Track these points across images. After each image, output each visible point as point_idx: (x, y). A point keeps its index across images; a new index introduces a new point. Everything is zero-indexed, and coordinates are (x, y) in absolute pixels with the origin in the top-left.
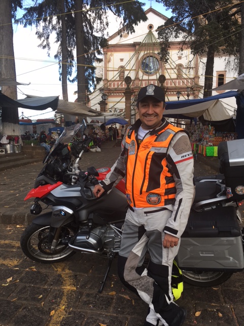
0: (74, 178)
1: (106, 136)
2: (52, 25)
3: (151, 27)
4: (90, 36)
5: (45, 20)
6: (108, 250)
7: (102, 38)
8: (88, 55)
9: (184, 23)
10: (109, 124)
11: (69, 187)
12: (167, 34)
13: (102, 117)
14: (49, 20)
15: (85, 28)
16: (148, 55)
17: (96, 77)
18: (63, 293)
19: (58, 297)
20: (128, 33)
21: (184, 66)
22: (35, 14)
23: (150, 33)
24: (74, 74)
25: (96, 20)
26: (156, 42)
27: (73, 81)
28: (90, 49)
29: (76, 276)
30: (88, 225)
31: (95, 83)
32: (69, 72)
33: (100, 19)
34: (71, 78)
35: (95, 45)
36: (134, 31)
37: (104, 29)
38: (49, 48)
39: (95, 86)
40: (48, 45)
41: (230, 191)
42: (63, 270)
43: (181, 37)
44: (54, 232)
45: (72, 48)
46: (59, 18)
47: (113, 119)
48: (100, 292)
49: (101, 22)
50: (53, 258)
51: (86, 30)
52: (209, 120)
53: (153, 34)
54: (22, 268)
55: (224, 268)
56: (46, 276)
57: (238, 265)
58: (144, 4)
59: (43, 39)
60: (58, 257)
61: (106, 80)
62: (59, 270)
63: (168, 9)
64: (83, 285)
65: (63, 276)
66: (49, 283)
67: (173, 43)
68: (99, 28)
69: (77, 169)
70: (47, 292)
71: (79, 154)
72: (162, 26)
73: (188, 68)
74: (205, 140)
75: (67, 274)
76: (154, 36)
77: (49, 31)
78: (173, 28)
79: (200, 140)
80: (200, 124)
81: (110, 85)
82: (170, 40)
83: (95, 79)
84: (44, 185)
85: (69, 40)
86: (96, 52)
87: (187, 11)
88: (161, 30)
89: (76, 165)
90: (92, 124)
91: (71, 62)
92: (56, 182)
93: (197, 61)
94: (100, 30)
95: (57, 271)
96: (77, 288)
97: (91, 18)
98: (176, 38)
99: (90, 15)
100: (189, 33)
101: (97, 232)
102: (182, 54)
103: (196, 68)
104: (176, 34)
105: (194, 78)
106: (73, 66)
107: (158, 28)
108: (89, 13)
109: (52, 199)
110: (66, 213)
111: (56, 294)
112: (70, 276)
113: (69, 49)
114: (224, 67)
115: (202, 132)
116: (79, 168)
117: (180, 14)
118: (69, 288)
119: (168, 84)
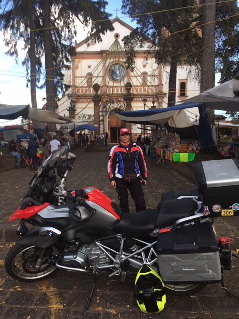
0: (61, 199)
1: (76, 142)
2: (20, 33)
3: (117, 36)
4: (58, 44)
5: (13, 28)
6: (94, 267)
7: (70, 46)
8: (56, 62)
9: (148, 34)
10: (78, 130)
11: (56, 208)
12: (133, 44)
13: (72, 124)
14: (17, 28)
15: (53, 36)
16: (114, 63)
17: (64, 84)
18: (51, 312)
19: (47, 317)
20: (95, 42)
21: (149, 75)
22: (3, 22)
23: (116, 42)
24: (42, 81)
25: (65, 28)
26: (122, 51)
27: (41, 87)
28: (59, 57)
29: (61, 293)
30: (75, 245)
31: (64, 89)
32: (38, 79)
33: (68, 28)
34: (39, 85)
35: (64, 53)
36: (101, 41)
37: (72, 37)
38: (17, 56)
39: (64, 93)
40: (16, 52)
41: (207, 209)
42: (48, 287)
43: (146, 47)
44: (40, 252)
45: (41, 56)
46: (27, 26)
47: (82, 125)
48: (87, 308)
49: (69, 31)
50: (36, 276)
51: (54, 39)
52: (174, 127)
53: (118, 43)
54: (6, 288)
55: (204, 280)
56: (32, 295)
57: (216, 277)
58: (110, 15)
59: (10, 46)
60: (41, 275)
61: (74, 86)
62: (44, 288)
63: (134, 20)
64: (69, 303)
65: (49, 294)
66: (35, 302)
67: (138, 52)
68: (67, 36)
69: (63, 189)
70: (35, 312)
71: (64, 174)
72: (128, 36)
73: (153, 76)
74: (172, 147)
75: (52, 292)
76: (120, 45)
77: (17, 38)
78: (138, 39)
79: (167, 146)
80: (165, 130)
81: (78, 91)
82: (135, 50)
83: (63, 86)
84: (31, 206)
85: (37, 47)
86: (64, 59)
87: (151, 23)
88: (127, 40)
89: (62, 186)
90: (61, 130)
91: (39, 69)
92: (43, 203)
93: (161, 69)
94: (68, 38)
95: (42, 289)
96: (64, 306)
97: (59, 26)
98: (141, 48)
99: (58, 24)
100: (154, 43)
101: (84, 250)
102: (147, 63)
103: (160, 76)
104: (141, 44)
105: (158, 86)
106: (41, 73)
107: (124, 38)
108: (57, 21)
109: (39, 220)
110: (54, 233)
111: (44, 314)
112: (56, 294)
113: (38, 56)
114: (186, 76)
115: (168, 138)
116: (65, 189)
117: (145, 26)
118: (55, 306)
119: (134, 91)
